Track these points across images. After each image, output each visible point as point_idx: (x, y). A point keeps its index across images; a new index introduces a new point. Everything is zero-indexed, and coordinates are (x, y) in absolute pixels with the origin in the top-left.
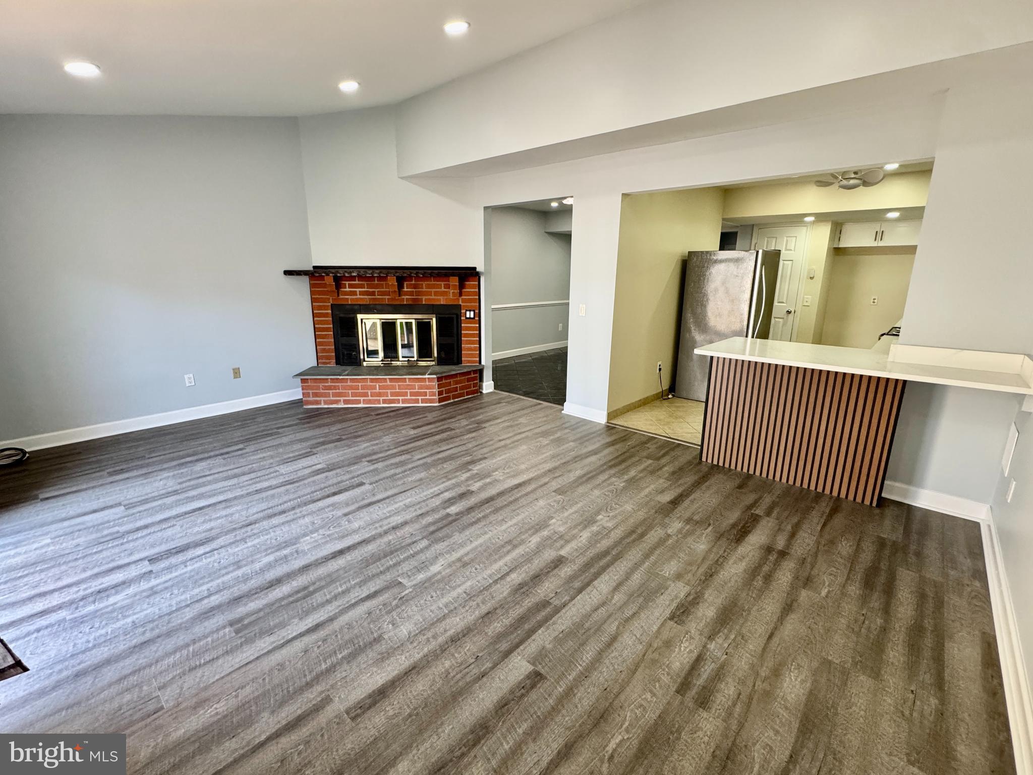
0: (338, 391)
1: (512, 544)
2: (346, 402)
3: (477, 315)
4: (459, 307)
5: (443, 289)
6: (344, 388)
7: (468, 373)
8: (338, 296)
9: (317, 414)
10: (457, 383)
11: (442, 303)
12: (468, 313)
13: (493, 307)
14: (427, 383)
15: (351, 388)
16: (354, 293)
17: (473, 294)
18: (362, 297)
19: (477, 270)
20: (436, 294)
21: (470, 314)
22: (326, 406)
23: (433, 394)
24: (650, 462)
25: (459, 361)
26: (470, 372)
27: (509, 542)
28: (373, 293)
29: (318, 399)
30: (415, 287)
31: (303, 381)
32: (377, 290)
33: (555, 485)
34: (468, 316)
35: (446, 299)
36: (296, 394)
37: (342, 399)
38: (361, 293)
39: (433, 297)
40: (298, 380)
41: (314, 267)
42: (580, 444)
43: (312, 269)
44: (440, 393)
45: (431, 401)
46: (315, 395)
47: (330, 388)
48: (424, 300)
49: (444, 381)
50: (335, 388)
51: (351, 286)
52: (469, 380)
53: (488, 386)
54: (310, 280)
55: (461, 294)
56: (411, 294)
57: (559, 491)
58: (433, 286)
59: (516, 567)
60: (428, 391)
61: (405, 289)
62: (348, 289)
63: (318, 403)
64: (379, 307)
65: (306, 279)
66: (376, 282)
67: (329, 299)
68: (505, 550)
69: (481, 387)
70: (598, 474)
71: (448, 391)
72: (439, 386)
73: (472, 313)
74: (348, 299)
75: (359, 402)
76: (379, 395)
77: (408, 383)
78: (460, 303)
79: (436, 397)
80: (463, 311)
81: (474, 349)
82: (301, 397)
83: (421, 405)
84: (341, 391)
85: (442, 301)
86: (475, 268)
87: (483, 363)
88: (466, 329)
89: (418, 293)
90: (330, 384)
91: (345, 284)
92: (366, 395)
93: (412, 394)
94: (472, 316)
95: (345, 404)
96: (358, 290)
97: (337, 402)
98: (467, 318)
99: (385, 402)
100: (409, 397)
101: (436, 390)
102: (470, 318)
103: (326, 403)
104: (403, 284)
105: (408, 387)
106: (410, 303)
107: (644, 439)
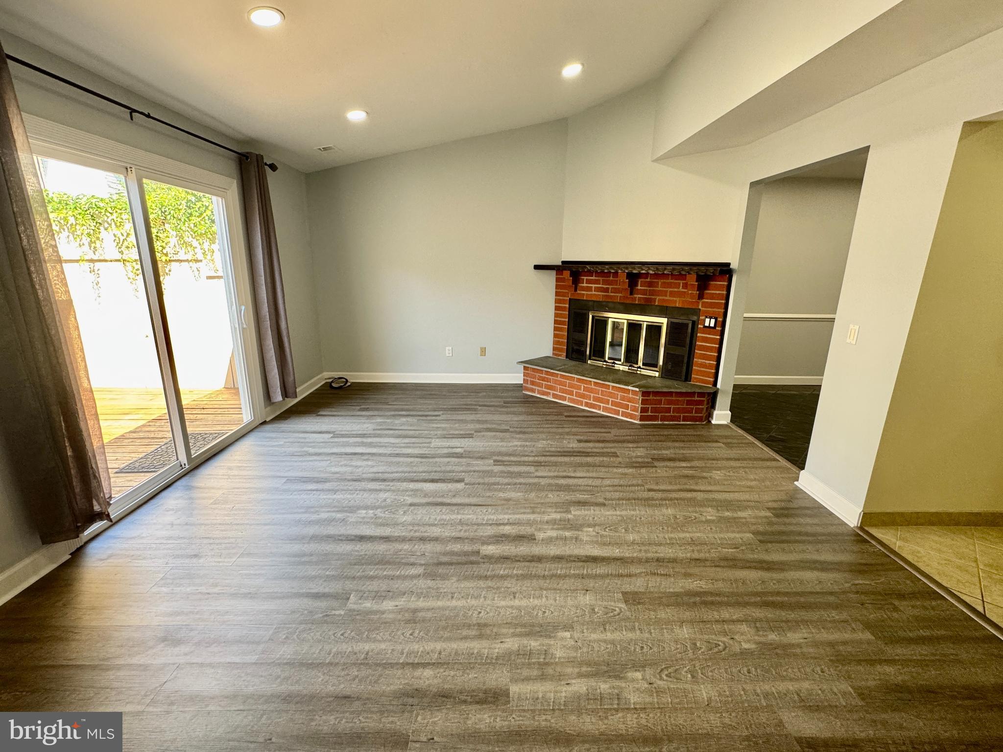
0: (549, 383)
1: (483, 630)
2: (555, 396)
3: (719, 324)
4: (697, 312)
5: (681, 289)
6: (556, 382)
7: (692, 394)
8: (576, 290)
9: (530, 401)
10: (670, 402)
11: (677, 305)
12: (707, 320)
13: (746, 315)
14: (631, 396)
15: (561, 383)
16: (590, 289)
17: (719, 297)
18: (596, 293)
19: (731, 267)
20: (672, 294)
21: (710, 322)
22: (538, 396)
23: (635, 409)
24: (868, 636)
25: (687, 378)
26: (694, 393)
27: (481, 626)
28: (606, 290)
29: (534, 387)
30: (650, 284)
31: (525, 368)
32: (610, 287)
33: (638, 585)
34: (707, 324)
35: (683, 302)
36: (517, 378)
37: (552, 392)
38: (597, 289)
39: (668, 298)
40: (521, 367)
41: (563, 262)
42: (761, 541)
43: (560, 264)
44: (643, 410)
45: (631, 416)
46: (533, 383)
47: (543, 379)
48: (658, 300)
49: (651, 397)
50: (548, 380)
51: (588, 282)
52: (689, 403)
53: (721, 415)
54: (557, 274)
55: (701, 297)
56: (644, 292)
57: (632, 598)
58: (670, 285)
59: (442, 664)
60: (630, 404)
61: (639, 287)
62: (585, 285)
63: (533, 391)
64: (611, 305)
65: (554, 273)
66: (611, 278)
67: (568, 293)
68: (465, 632)
69: (710, 415)
70: (728, 604)
71: (654, 410)
72: (643, 402)
73: (713, 321)
74: (584, 294)
75: (564, 399)
76: (583, 396)
77: (610, 390)
78: (700, 307)
79: (638, 414)
80: (702, 318)
81: (710, 367)
82: (522, 382)
83: (620, 417)
84: (551, 384)
85: (678, 303)
86: (728, 265)
87: (719, 386)
88: (703, 341)
89: (653, 293)
90: (544, 375)
91: (584, 279)
92: (571, 393)
93: (613, 403)
94: (712, 325)
95: (553, 398)
96: (593, 286)
97: (547, 394)
98: (705, 327)
99: (587, 404)
100: (610, 406)
101: (639, 406)
102: (709, 327)
103: (539, 392)
104: (638, 281)
105: (611, 395)
106: (643, 302)
107: (907, 586)
